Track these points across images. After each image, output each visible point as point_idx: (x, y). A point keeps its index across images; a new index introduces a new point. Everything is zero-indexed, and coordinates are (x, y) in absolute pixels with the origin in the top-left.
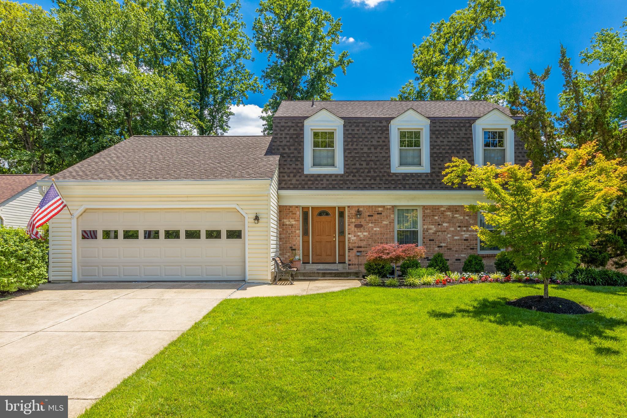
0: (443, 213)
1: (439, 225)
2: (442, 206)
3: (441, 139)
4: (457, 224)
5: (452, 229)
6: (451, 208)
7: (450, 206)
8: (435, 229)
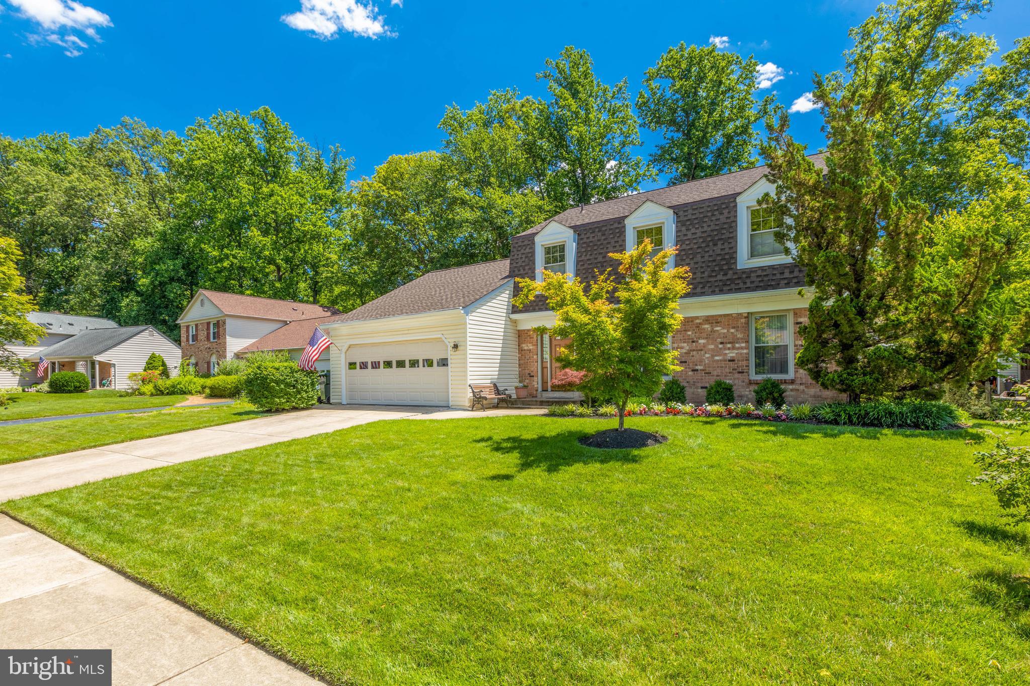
0: (698, 326)
1: (693, 342)
2: (697, 318)
3: (693, 230)
4: (719, 340)
5: (712, 347)
6: (708, 319)
7: (708, 316)
8: (687, 348)
